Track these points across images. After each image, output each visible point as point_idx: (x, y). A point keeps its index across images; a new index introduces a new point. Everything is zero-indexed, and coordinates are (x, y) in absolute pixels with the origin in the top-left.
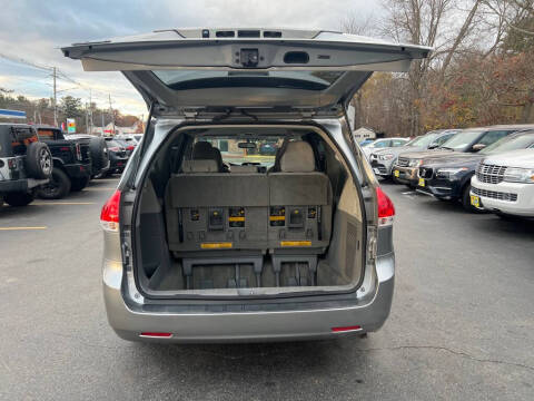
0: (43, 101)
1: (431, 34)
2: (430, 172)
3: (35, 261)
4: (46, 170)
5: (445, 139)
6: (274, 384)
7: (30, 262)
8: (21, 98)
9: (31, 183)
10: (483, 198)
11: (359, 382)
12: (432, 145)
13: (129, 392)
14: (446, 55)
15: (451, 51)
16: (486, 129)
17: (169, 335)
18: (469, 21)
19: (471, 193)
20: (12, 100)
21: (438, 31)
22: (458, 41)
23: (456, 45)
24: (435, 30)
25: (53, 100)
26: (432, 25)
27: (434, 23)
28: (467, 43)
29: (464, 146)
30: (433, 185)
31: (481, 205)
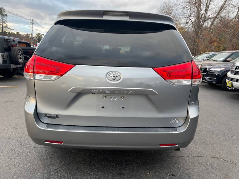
0: (28, 35)
1: (206, 9)
2: (205, 70)
3: (8, 102)
4: (20, 60)
5: (212, 56)
6: (123, 174)
7: (5, 102)
8: (18, 33)
9: (13, 66)
10: (233, 82)
11: (173, 175)
12: (205, 59)
13: (39, 174)
14: (212, 20)
15: (215, 18)
16: (234, 51)
17: (62, 142)
18: (224, 4)
19: (227, 80)
20: (14, 34)
21: (210, 8)
22: (218, 13)
23: (217, 15)
24: (208, 7)
25: (32, 34)
26: (207, 5)
27: (208, 4)
28: (223, 14)
29: (222, 59)
30: (207, 77)
31: (232, 86)
